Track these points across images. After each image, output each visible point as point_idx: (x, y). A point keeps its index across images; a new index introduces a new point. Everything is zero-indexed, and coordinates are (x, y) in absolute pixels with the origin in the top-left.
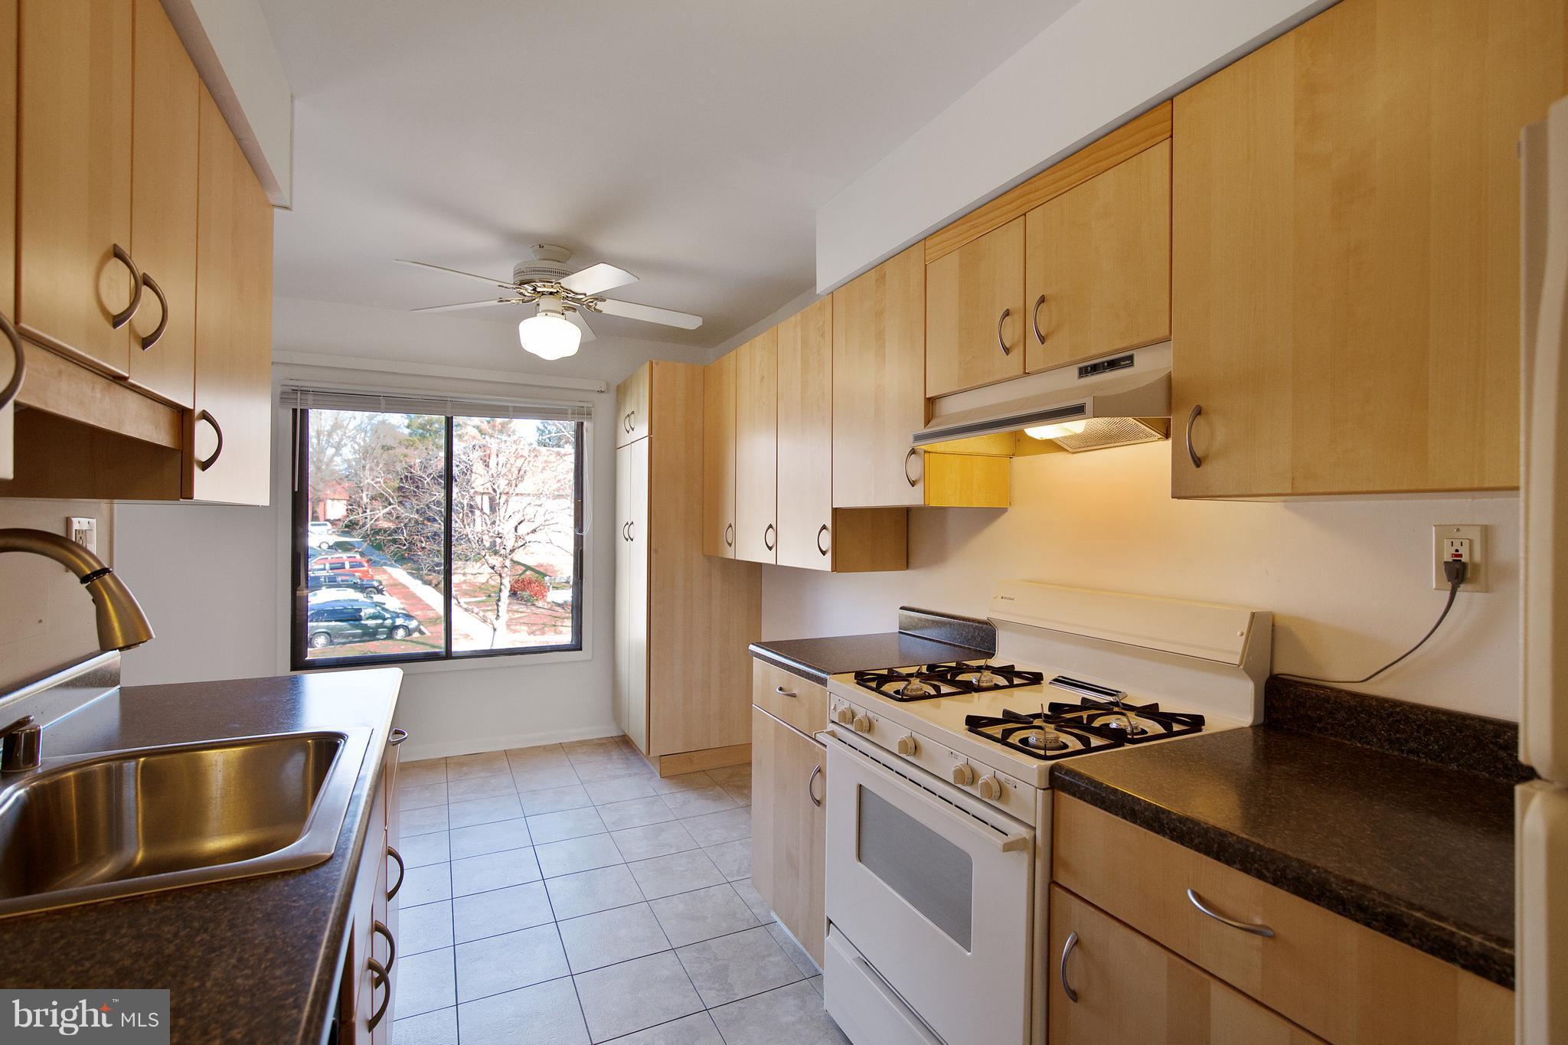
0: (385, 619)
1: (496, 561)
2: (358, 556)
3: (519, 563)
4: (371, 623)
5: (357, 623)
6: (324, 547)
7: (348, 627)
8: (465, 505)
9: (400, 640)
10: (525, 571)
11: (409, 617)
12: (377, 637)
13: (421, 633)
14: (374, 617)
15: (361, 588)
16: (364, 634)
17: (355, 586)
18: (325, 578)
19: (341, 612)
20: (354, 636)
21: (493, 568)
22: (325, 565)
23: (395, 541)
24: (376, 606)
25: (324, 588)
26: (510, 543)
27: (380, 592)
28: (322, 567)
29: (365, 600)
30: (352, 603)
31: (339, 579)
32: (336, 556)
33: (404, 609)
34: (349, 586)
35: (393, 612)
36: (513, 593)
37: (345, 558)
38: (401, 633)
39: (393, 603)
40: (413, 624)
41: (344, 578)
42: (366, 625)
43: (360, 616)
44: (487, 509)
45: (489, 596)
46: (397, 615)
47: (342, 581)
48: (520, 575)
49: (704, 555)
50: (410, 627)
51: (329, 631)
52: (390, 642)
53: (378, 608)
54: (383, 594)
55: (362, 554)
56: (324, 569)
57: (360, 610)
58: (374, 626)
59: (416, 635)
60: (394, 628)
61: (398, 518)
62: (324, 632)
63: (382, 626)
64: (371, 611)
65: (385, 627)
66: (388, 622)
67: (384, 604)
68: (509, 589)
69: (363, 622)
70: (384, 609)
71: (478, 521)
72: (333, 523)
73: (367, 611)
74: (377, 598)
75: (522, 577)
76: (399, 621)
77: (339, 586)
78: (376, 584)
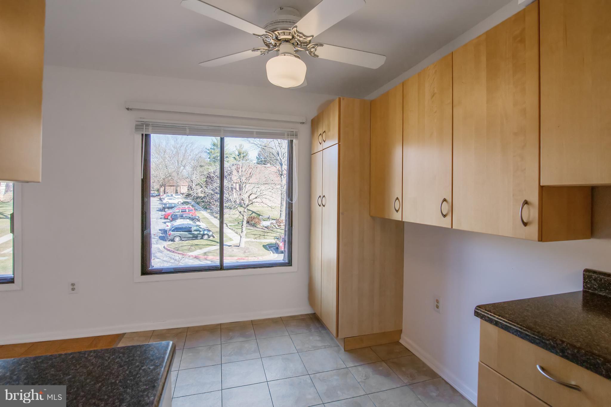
0: (200, 231)
1: (241, 209)
2: (191, 207)
3: (250, 210)
4: (196, 233)
5: (190, 232)
6: (180, 203)
7: (187, 234)
8: (230, 187)
9: (205, 239)
10: (252, 213)
11: (209, 231)
12: (198, 238)
13: (214, 237)
14: (196, 231)
15: (192, 219)
16: (193, 237)
17: (190, 218)
18: (179, 215)
19: (185, 228)
20: (190, 238)
21: (240, 212)
22: (179, 210)
23: (203, 202)
24: (197, 226)
25: (179, 219)
26: (247, 202)
27: (199, 221)
28: (178, 211)
29: (193, 224)
30: (188, 225)
31: (184, 216)
32: (184, 206)
33: (207, 227)
34: (187, 218)
35: (203, 229)
36: (248, 222)
37: (186, 207)
38: (206, 237)
39: (203, 225)
40: (210, 233)
41: (186, 215)
42: (194, 233)
43: (191, 230)
44: (238, 189)
45: (239, 223)
46: (205, 230)
47: (185, 216)
48: (250, 215)
49: (371, 217)
50: (209, 234)
51: (180, 236)
52: (202, 240)
53: (198, 227)
54: (200, 222)
55: (192, 206)
56: (179, 212)
57: (191, 228)
58: (197, 234)
59: (211, 238)
60: (203, 235)
61: (204, 192)
62: (179, 236)
63: (199, 234)
64: (195, 228)
65: (201, 234)
66: (202, 233)
67: (200, 226)
68: (246, 220)
69: (193, 232)
70: (200, 228)
71: (235, 194)
72: (182, 194)
73: (194, 228)
74: (198, 223)
75: (251, 216)
76: (206, 232)
77: (184, 218)
78: (197, 218)
